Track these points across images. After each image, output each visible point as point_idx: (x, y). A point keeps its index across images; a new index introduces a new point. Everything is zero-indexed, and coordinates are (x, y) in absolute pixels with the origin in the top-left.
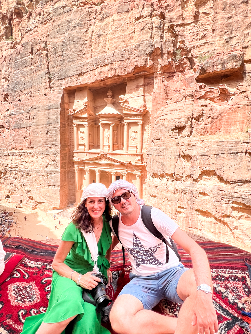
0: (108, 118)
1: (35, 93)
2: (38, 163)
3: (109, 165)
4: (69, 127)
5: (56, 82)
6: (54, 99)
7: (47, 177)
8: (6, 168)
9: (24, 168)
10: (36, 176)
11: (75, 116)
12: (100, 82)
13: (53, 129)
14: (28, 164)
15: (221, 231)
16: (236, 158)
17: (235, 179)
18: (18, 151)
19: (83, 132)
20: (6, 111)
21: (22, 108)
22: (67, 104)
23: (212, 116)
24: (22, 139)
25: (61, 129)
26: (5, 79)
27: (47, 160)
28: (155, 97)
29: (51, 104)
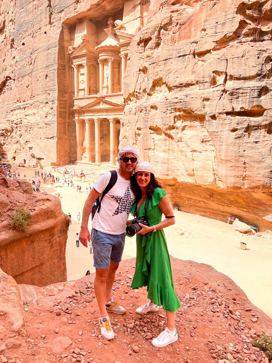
0: (106, 52)
1: (36, 32)
2: (39, 115)
3: (107, 110)
4: (70, 70)
5: (56, 15)
6: (53, 36)
7: (46, 129)
8: (12, 125)
9: (27, 122)
10: (37, 129)
11: (74, 55)
12: (97, 7)
13: (51, 72)
14: (31, 117)
15: (170, 148)
16: (184, 61)
17: (177, 83)
18: (22, 104)
19: (83, 74)
20: (12, 60)
21: (26, 52)
22: (67, 41)
23: (180, 22)
24: (25, 89)
25: (60, 71)
26: (12, 22)
27: (47, 109)
28: (150, 16)
29: (51, 42)
